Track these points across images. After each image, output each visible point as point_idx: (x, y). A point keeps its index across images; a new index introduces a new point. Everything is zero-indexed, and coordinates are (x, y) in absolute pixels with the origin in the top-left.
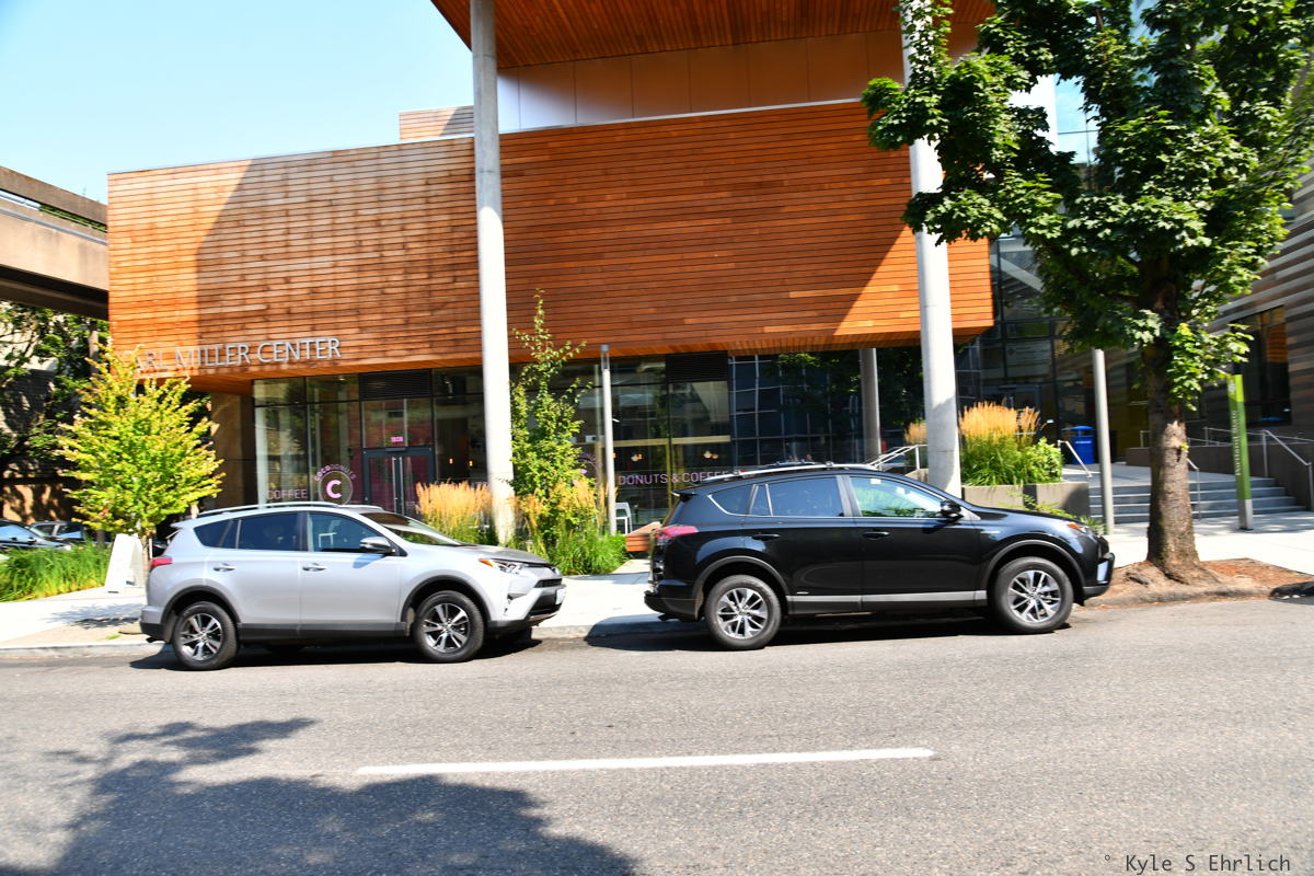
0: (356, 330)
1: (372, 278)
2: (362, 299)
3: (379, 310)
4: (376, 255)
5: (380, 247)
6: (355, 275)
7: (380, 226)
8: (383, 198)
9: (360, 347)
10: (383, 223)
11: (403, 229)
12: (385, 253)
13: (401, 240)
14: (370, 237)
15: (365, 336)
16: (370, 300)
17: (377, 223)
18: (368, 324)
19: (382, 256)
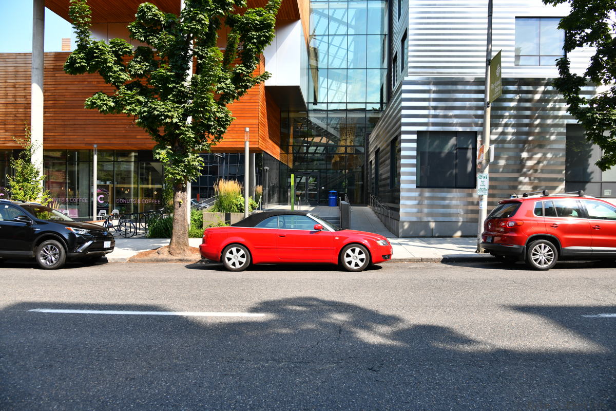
0: (4, 131)
1: (11, 109)
2: (7, 118)
3: (14, 123)
4: (13, 100)
5: (15, 97)
6: (4, 107)
7: (15, 87)
8: (17, 76)
9: (5, 138)
10: (17, 86)
11: (25, 90)
12: (17, 99)
13: (24, 94)
14: (11, 92)
15: (7, 134)
16: (10, 119)
17: (14, 86)
18: (9, 129)
19: (16, 100)
